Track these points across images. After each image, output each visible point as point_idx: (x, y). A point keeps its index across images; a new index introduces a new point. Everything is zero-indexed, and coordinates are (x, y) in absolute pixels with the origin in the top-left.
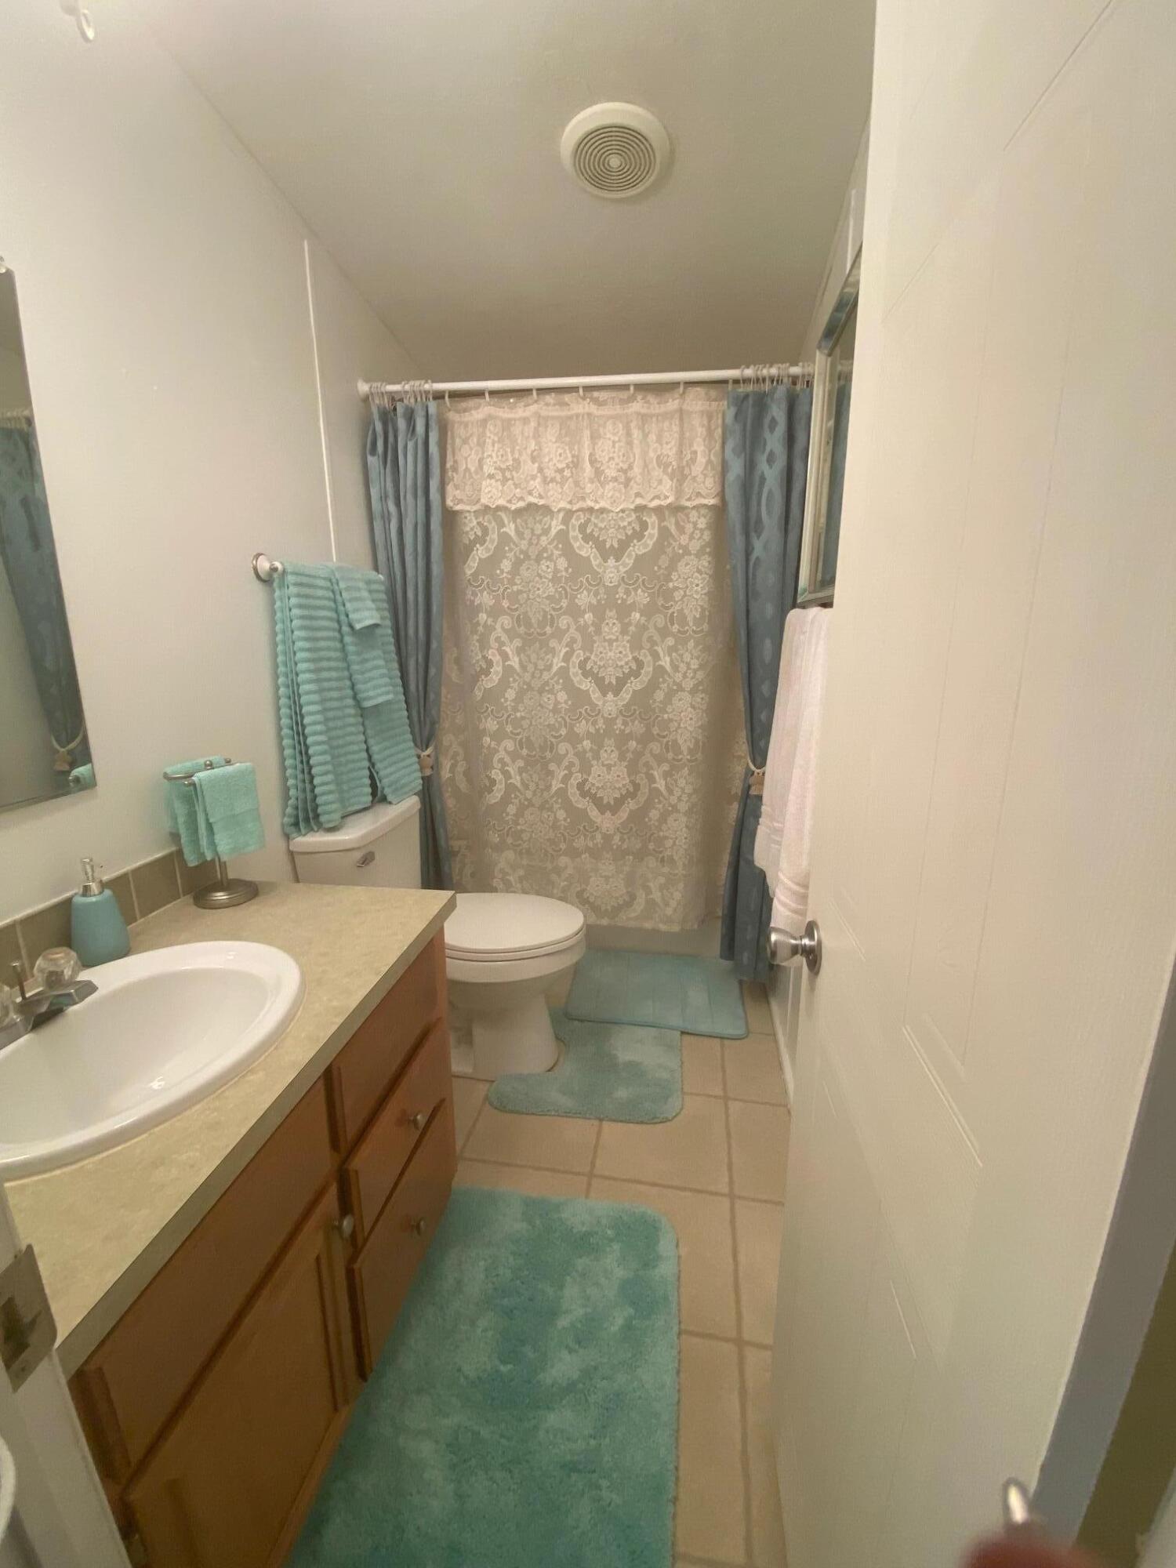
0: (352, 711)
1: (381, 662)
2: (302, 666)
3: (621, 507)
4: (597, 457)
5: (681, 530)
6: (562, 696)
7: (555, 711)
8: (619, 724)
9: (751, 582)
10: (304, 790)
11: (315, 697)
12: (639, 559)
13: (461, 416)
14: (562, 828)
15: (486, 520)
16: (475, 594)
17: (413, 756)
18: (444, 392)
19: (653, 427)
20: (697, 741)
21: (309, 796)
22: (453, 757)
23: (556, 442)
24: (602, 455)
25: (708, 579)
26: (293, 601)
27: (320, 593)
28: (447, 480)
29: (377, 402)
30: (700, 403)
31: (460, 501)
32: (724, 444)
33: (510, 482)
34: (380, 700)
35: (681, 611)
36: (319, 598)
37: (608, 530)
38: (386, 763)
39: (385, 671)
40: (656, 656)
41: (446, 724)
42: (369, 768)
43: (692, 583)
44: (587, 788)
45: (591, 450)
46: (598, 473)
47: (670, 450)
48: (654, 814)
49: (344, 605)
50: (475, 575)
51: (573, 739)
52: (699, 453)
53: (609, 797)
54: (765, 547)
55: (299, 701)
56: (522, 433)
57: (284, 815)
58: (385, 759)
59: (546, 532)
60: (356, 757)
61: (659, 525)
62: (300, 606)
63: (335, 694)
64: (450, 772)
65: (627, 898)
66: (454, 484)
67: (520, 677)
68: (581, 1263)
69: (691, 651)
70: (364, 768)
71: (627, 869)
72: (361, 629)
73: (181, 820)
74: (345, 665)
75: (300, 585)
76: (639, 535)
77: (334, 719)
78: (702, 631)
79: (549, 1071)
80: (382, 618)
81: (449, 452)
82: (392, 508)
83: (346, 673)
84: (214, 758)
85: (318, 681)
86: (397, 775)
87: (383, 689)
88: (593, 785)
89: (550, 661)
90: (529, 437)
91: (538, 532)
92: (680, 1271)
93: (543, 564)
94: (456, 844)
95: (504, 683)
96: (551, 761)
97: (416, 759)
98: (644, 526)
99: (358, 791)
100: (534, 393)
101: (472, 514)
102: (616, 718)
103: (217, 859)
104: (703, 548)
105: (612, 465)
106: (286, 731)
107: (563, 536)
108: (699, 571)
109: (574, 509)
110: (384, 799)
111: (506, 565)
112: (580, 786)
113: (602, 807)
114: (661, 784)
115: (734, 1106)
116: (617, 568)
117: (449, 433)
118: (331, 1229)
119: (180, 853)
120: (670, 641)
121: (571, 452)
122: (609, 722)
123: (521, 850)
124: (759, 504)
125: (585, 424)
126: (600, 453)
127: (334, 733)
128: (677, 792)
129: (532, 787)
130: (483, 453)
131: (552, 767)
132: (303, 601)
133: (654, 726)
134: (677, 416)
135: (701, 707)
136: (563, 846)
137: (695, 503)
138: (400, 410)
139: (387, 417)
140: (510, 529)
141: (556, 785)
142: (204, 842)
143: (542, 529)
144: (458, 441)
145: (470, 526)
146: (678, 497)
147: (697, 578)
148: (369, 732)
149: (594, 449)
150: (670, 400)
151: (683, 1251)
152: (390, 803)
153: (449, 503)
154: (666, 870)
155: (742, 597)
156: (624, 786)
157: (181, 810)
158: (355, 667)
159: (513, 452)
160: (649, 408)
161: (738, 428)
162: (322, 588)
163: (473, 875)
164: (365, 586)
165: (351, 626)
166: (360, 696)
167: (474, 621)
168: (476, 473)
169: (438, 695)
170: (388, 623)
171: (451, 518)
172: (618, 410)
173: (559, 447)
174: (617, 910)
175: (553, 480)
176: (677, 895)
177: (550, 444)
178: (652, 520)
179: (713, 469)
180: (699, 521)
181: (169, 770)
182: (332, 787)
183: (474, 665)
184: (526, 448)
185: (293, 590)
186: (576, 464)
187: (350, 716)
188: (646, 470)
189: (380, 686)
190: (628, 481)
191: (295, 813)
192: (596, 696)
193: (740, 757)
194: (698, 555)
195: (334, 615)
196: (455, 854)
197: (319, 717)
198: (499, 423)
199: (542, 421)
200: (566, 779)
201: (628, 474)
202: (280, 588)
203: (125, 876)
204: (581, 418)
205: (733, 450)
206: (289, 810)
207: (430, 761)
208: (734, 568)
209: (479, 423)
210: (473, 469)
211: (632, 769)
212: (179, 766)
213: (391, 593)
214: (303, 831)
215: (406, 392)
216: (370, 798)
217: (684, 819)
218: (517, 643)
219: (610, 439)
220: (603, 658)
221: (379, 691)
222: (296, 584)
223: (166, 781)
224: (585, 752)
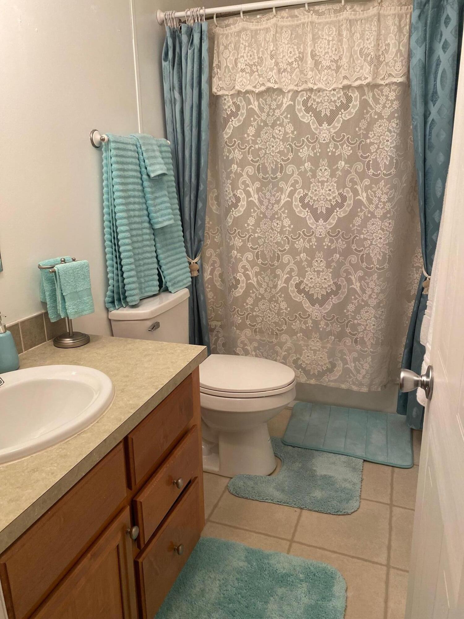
0: (148, 231)
1: (166, 199)
2: (118, 201)
3: (332, 87)
4: (316, 52)
5: (376, 101)
6: (287, 222)
7: (282, 232)
8: (327, 242)
9: (427, 137)
10: (118, 281)
11: (125, 221)
12: (346, 123)
13: (224, 30)
14: (284, 314)
15: (238, 101)
16: (229, 152)
17: (186, 262)
18: (213, 14)
19: (358, 27)
20: (385, 254)
21: (121, 285)
22: (213, 265)
23: (288, 44)
24: (320, 51)
25: (395, 136)
26: (114, 159)
27: (130, 153)
28: (213, 75)
29: (169, 24)
30: (393, 8)
31: (222, 88)
32: (410, 36)
33: (256, 73)
34: (166, 224)
35: (375, 160)
36: (129, 157)
37: (323, 103)
38: (169, 265)
39: (169, 205)
40: (356, 193)
41: (208, 242)
42: (158, 269)
43: (383, 139)
44: (302, 287)
45: (312, 48)
46: (317, 64)
47: (370, 45)
48: (351, 307)
49: (144, 162)
50: (230, 138)
51: (294, 252)
52: (391, 45)
53: (318, 294)
54: (439, 112)
55: (116, 223)
56: (265, 39)
57: (106, 296)
58: (167, 263)
59: (279, 106)
60: (150, 261)
61: (360, 98)
62: (117, 163)
63: (137, 220)
64: (210, 274)
65: (329, 366)
66: (218, 77)
67: (258, 209)
68: (280, 591)
69: (382, 188)
70: (154, 269)
71: (329, 345)
72: (155, 177)
73: (47, 294)
74: (144, 201)
75: (118, 149)
76: (345, 106)
77: (137, 235)
78: (390, 174)
79: (269, 475)
80: (168, 169)
81: (215, 56)
82: (177, 95)
83: (144, 206)
84: (67, 258)
85: (128, 211)
86: (175, 274)
87: (167, 217)
88: (307, 285)
89: (279, 198)
90: (269, 41)
91: (274, 107)
92: (346, 606)
93: (277, 129)
94: (213, 324)
95: (247, 214)
96: (277, 267)
97: (187, 264)
98: (349, 99)
99: (150, 283)
100: (274, 10)
101: (230, 97)
102: (324, 238)
103: (66, 318)
104: (392, 113)
105: (327, 57)
106: (108, 243)
107: (291, 109)
108: (390, 131)
109: (299, 90)
110: (167, 290)
111: (251, 131)
112: (298, 286)
113: (313, 301)
114: (356, 286)
115: (396, 510)
116: (328, 130)
117: (216, 42)
118: (126, 533)
119: (46, 314)
120: (367, 182)
121: (298, 50)
122: (320, 240)
123: (256, 329)
124: (435, 80)
125: (309, 30)
126: (319, 49)
127: (136, 245)
128: (368, 291)
129: (264, 285)
130: (238, 55)
131: (278, 272)
132: (119, 159)
133: (353, 243)
134: (375, 19)
135: (388, 230)
136: (284, 327)
137: (387, 82)
138: (184, 30)
139: (175, 34)
140: (255, 106)
141: (281, 284)
142: (60, 307)
143: (277, 105)
144: (222, 48)
145: (228, 105)
146: (375, 77)
147: (387, 136)
148: (158, 245)
149: (314, 47)
150: (371, 8)
151: (350, 594)
152: (170, 292)
153: (214, 90)
154: (358, 347)
155: (420, 150)
156: (329, 286)
157: (47, 287)
158: (149, 202)
159: (258, 53)
160: (355, 15)
161: (420, 25)
162: (131, 150)
163: (224, 345)
164: (158, 148)
165: (148, 175)
166: (153, 221)
167: (228, 171)
168: (233, 68)
169: (203, 220)
170: (172, 173)
171: (215, 100)
172: (333, 18)
173: (290, 47)
174: (321, 374)
175: (285, 70)
176: (367, 366)
177: (283, 45)
178: (355, 95)
179: (401, 55)
180: (390, 94)
181: (42, 264)
182: (135, 279)
183: (227, 201)
184: (267, 49)
185: (113, 152)
186: (301, 59)
187: (146, 234)
188: (352, 59)
189: (165, 215)
190: (338, 68)
191: (113, 295)
192: (311, 221)
193: (418, 268)
194: (389, 120)
195: (138, 168)
196: (212, 330)
197: (127, 234)
198: (249, 32)
199: (279, 29)
200: (287, 281)
201: (339, 64)
202: (106, 151)
203: (17, 325)
204: (306, 25)
205: (417, 42)
206: (109, 293)
207: (197, 267)
208: (415, 127)
209: (236, 34)
210: (231, 66)
211: (336, 274)
212: (47, 261)
213: (175, 153)
214: (117, 307)
215: (188, 16)
216: (158, 288)
217: (373, 311)
218: (257, 184)
219: (326, 39)
220: (316, 194)
221: (164, 218)
222: (115, 149)
223: (39, 269)
224: (301, 261)
